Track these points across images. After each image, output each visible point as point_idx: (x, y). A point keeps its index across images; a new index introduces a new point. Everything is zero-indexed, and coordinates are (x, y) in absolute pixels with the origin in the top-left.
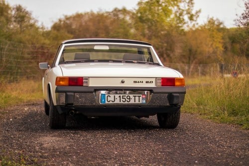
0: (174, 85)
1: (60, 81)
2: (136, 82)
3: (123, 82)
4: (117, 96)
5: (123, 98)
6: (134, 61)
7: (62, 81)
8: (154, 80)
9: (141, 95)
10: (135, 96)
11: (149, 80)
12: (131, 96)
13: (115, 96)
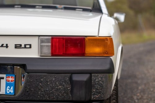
0: (82, 53)
6: (58, 6)
8: (35, 42)
9: (4, 76)
11: (23, 41)
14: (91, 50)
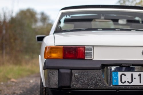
1: (50, 52)
4: (136, 74)
7: (54, 52)
13: (132, 75)
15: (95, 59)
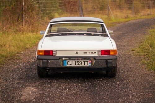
2: (85, 53)
3: (77, 53)
4: (74, 61)
5: (77, 63)
6: (92, 34)
7: (41, 53)
9: (88, 61)
10: (85, 62)
11: (94, 52)
12: (82, 61)
13: (72, 62)
14: (112, 53)
15: (57, 55)
